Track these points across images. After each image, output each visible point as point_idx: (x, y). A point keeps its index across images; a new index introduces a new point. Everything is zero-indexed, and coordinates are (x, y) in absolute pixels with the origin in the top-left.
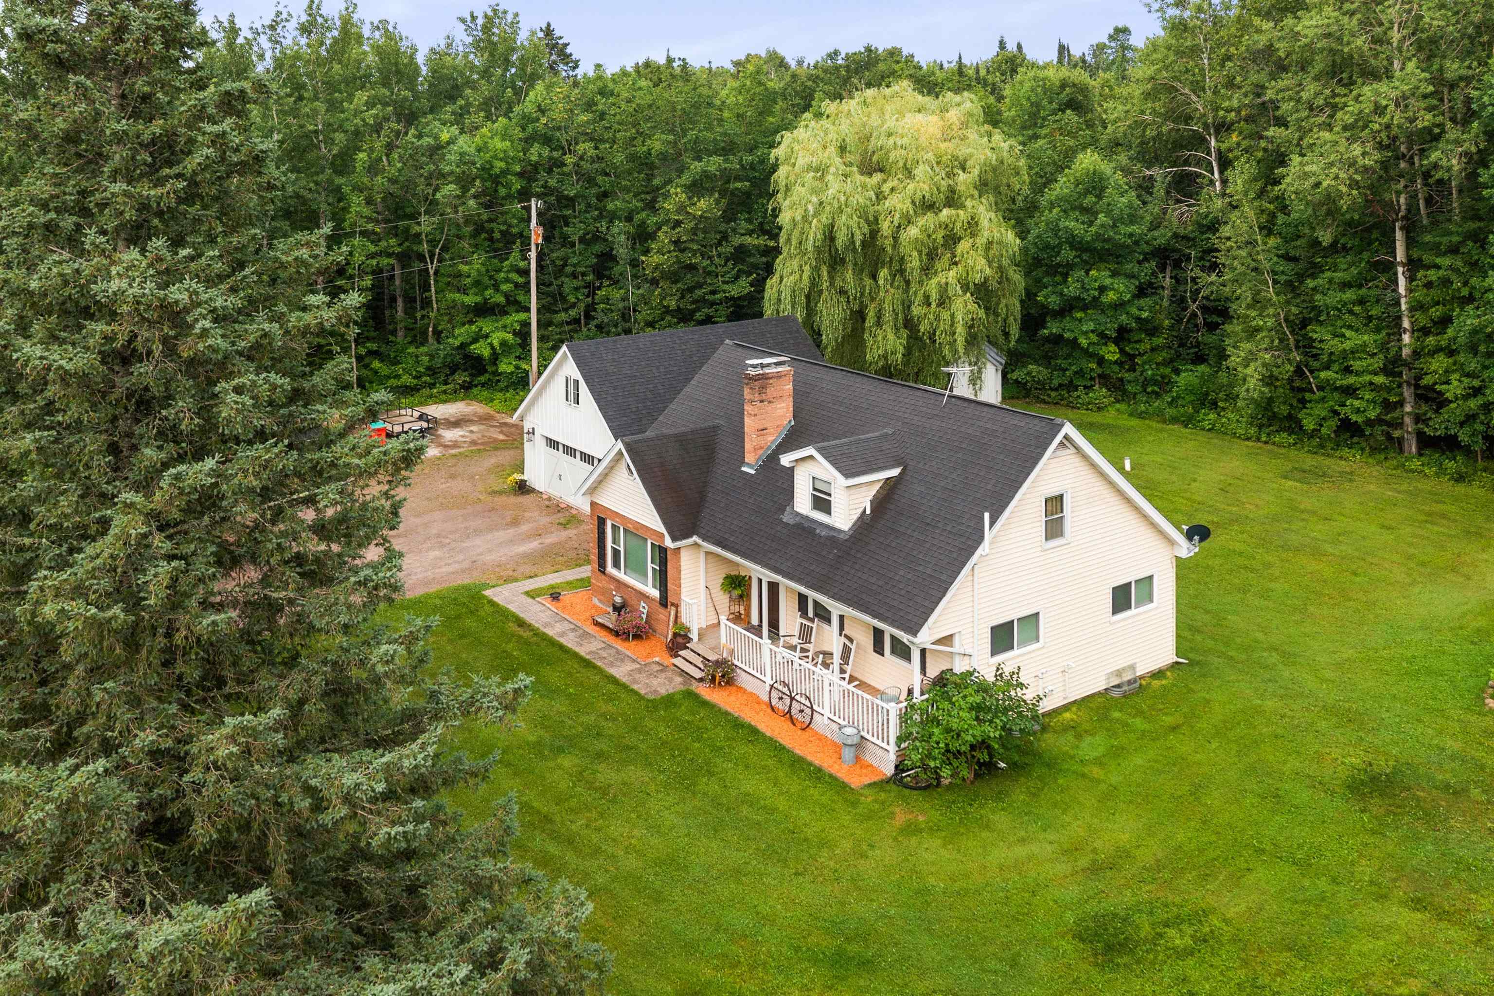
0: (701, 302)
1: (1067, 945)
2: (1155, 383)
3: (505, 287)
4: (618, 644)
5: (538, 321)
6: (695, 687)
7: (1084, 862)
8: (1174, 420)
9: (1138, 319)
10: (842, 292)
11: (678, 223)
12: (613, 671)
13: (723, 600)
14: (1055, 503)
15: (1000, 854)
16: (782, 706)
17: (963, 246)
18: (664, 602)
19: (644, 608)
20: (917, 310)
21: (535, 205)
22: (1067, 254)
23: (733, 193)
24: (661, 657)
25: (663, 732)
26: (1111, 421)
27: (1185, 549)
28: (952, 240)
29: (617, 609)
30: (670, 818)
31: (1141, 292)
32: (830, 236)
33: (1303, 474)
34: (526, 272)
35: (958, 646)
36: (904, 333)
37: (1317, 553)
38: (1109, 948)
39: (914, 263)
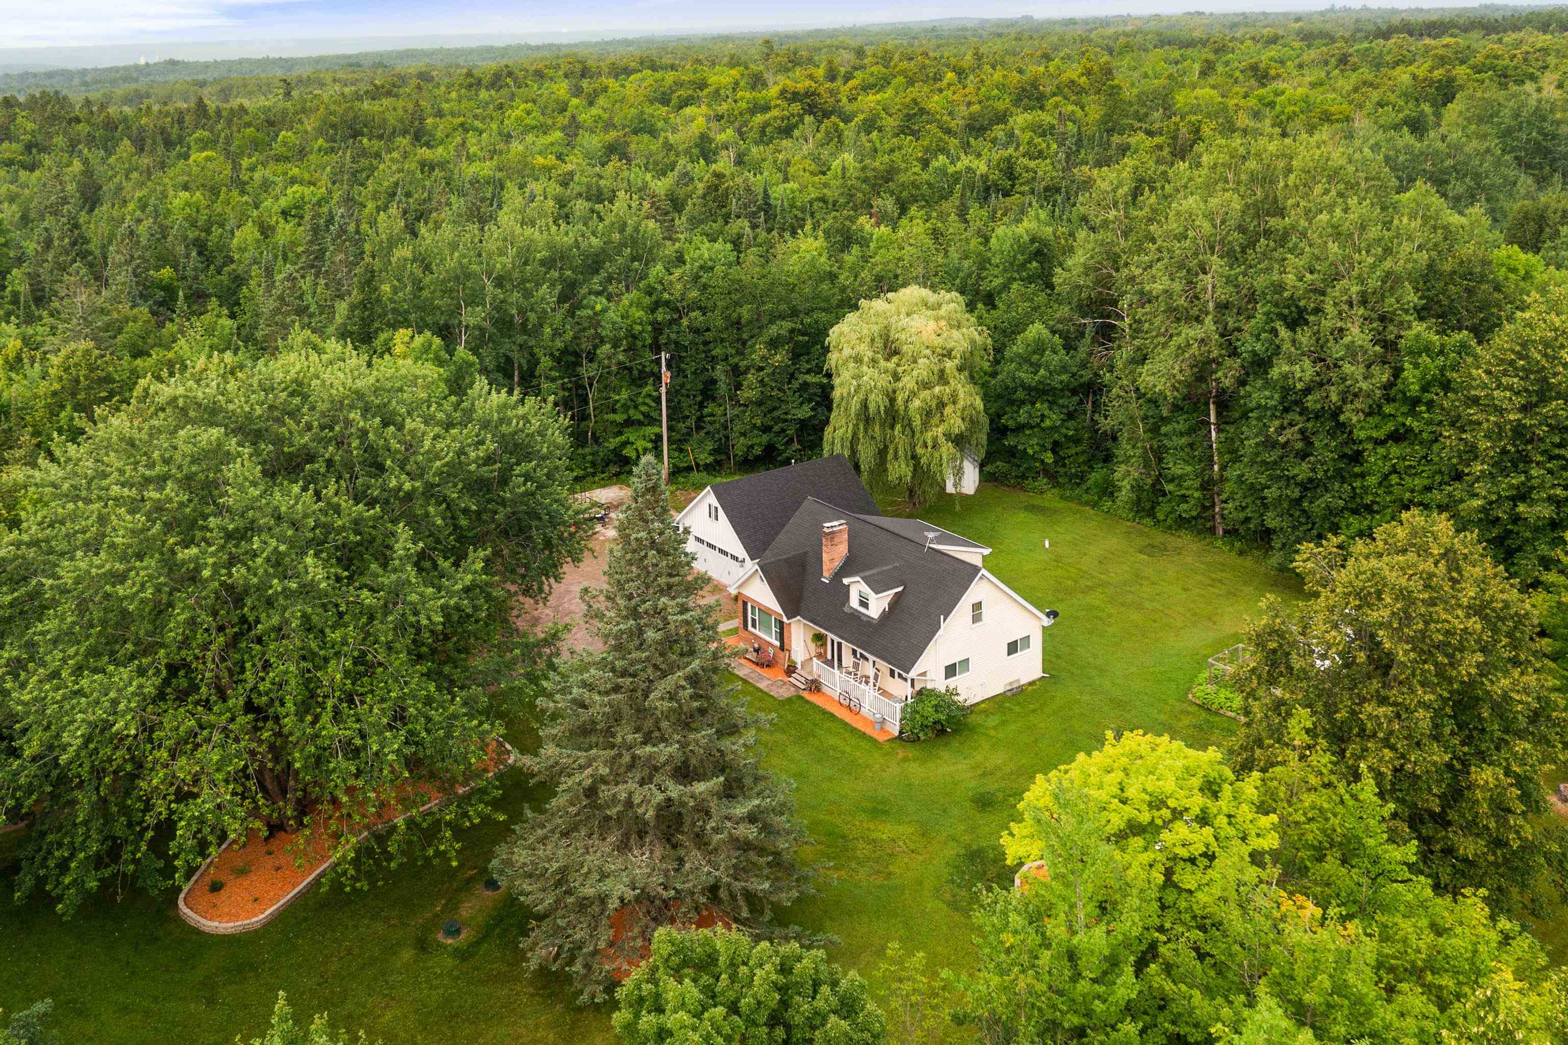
0: (777, 420)
1: (968, 804)
2: (1077, 476)
3: (643, 409)
4: (758, 669)
5: (669, 438)
6: (801, 693)
7: (979, 772)
8: (1087, 503)
9: (1066, 436)
10: (873, 438)
11: (761, 369)
12: (759, 685)
13: (812, 647)
14: (977, 606)
15: (945, 769)
16: (846, 703)
17: (948, 410)
18: (782, 648)
19: (771, 651)
20: (919, 450)
21: (664, 356)
22: (1020, 394)
23: (796, 343)
24: (782, 677)
25: (789, 717)
26: (1047, 504)
27: (1047, 622)
28: (942, 405)
29: (757, 651)
30: (797, 756)
31: (1071, 416)
32: (865, 405)
33: (1151, 550)
34: (658, 400)
35: (929, 677)
36: (912, 463)
37: (1139, 607)
38: (984, 805)
39: (917, 422)
